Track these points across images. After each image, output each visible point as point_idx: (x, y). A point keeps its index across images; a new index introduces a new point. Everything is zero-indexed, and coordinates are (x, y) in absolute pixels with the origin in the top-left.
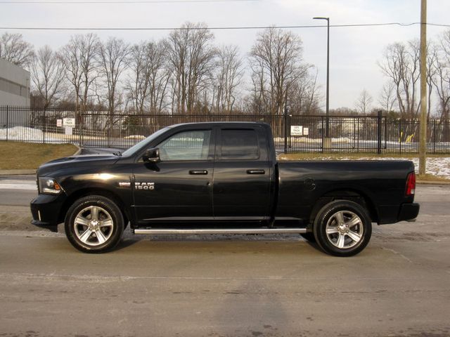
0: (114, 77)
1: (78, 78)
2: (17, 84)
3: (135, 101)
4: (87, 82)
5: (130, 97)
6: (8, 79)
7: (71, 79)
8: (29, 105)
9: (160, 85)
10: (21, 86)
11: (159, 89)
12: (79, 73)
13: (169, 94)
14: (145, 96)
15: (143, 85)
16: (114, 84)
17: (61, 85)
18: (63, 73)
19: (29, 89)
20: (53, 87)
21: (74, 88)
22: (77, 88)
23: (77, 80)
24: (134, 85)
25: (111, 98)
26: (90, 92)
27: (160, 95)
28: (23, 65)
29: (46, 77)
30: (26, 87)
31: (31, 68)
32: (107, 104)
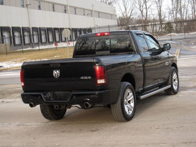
0: (160, 4)
1: (141, 6)
2: (109, 14)
3: (172, 15)
4: (146, 8)
5: (170, 13)
6: (104, 12)
7: (138, 8)
8: (117, 24)
9: (185, 5)
10: (111, 15)
11: (184, 7)
12: (142, 4)
13: (190, 9)
14: (177, 12)
15: (176, 6)
16: (160, 7)
17: (133, 11)
18: (134, 5)
19: (116, 15)
21: (140, 12)
22: (142, 12)
23: (141, 8)
24: (171, 7)
25: (160, 15)
26: (148, 13)
27: (185, 11)
28: (113, 3)
29: (125, 8)
30: (113, 15)
31: (117, 4)
32: (158, 18)
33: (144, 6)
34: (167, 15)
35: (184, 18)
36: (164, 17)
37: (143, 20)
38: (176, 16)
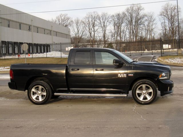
0: (105, 28)
1: (90, 30)
2: (65, 34)
3: (114, 37)
4: (94, 31)
5: (112, 36)
6: (60, 32)
7: (88, 30)
8: (70, 42)
9: (124, 30)
10: (66, 35)
11: (123, 32)
12: (91, 28)
13: (128, 34)
14: (118, 35)
15: (117, 30)
16: (105, 31)
17: (84, 33)
18: (85, 28)
19: (70, 35)
20: (81, 34)
21: (89, 34)
22: (91, 34)
23: (90, 31)
24: (113, 31)
25: (104, 36)
26: (96, 35)
27: (124, 35)
28: (68, 26)
29: (78, 30)
30: (68, 35)
31: (72, 27)
32: (103, 39)
33: (93, 29)
34: (110, 37)
35: (123, 40)
36: (108, 39)
37: (91, 40)
38: (117, 38)
